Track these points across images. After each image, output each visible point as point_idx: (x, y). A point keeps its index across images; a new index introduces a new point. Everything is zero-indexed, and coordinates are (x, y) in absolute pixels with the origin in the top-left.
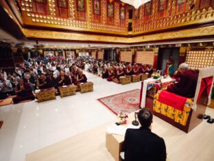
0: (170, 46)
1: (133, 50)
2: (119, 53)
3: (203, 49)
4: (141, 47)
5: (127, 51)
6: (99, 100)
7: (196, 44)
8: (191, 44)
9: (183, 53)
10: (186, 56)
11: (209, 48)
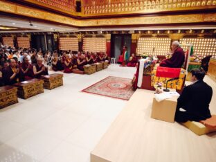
0: (123, 33)
1: (79, 36)
2: (58, 39)
3: (150, 36)
4: (91, 32)
5: (71, 37)
6: (83, 91)
7: (145, 32)
8: (141, 31)
9: (134, 40)
10: (137, 43)
11: (154, 35)
